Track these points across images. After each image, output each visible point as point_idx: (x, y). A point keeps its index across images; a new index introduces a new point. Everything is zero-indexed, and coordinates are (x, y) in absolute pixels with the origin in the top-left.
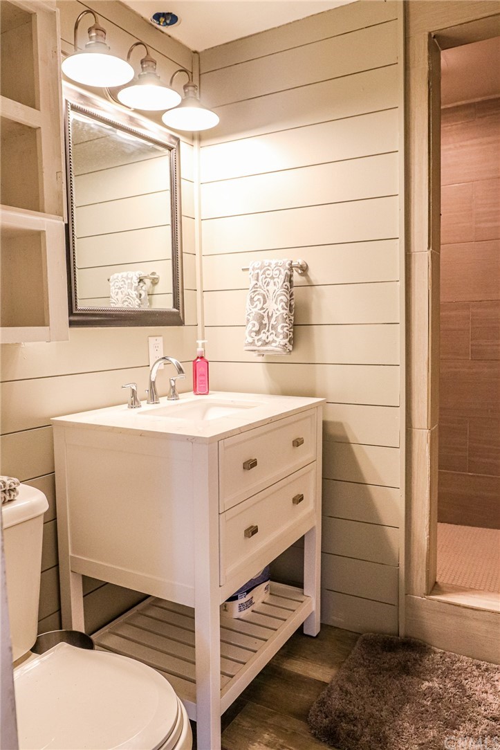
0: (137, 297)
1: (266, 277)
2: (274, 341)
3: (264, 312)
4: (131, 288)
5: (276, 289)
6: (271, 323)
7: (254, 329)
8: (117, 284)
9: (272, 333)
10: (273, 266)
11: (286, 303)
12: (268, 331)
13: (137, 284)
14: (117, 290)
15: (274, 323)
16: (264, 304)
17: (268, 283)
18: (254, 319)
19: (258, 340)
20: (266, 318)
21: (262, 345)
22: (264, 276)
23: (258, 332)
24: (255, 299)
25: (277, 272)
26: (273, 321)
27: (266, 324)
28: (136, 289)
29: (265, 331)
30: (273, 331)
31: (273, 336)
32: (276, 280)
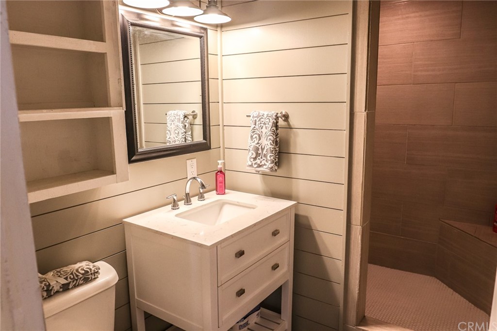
0: (183, 127)
1: (261, 123)
2: (265, 165)
3: (259, 146)
4: (179, 122)
5: (267, 131)
6: (264, 153)
7: (253, 156)
8: (171, 118)
9: (264, 159)
10: (265, 116)
11: (273, 141)
12: (262, 158)
13: (183, 120)
14: (171, 122)
15: (266, 153)
16: (259, 140)
17: (262, 127)
18: (252, 150)
19: (255, 164)
20: (260, 150)
21: (257, 167)
22: (259, 122)
23: (255, 159)
24: (254, 137)
25: (268, 120)
26: (264, 152)
27: (260, 153)
28: (183, 122)
29: (260, 158)
30: (265, 158)
31: (264, 161)
32: (267, 125)
